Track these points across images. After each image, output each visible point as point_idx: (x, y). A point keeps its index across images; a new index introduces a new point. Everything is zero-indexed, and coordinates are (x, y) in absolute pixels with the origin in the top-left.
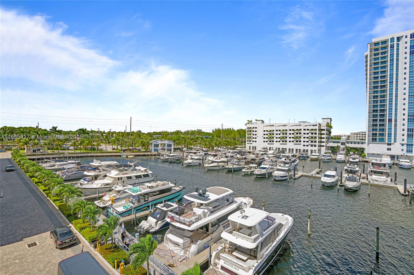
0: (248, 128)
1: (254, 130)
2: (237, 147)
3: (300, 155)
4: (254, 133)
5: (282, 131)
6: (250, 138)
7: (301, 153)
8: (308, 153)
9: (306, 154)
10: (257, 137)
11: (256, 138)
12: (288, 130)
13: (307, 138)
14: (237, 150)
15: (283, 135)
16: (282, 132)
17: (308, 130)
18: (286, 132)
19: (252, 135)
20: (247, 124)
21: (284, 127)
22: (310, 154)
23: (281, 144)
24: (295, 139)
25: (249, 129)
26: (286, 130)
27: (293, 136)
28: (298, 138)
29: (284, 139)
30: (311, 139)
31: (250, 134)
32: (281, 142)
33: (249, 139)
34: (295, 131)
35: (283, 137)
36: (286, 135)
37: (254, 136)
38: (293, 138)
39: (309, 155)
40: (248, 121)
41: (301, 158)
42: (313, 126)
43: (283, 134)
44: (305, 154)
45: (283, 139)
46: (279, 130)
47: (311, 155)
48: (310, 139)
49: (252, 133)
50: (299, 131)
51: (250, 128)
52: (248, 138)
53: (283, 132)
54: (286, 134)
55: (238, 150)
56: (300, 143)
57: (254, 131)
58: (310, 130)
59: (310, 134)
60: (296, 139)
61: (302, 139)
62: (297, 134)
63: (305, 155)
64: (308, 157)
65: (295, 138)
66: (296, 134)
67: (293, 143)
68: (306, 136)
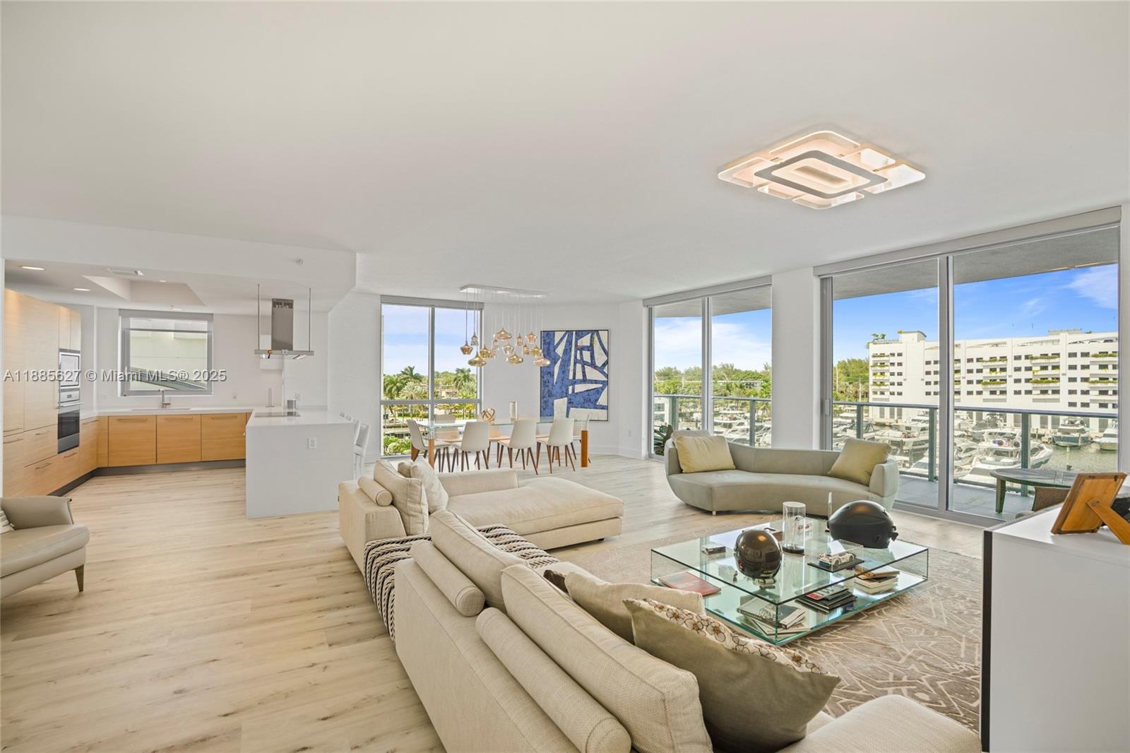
0: (874, 356)
1: (896, 359)
2: (841, 411)
3: (1059, 434)
4: (896, 369)
5: (986, 362)
6: (882, 383)
7: (1061, 427)
8: (1086, 429)
9: (1082, 431)
10: (905, 380)
11: (900, 384)
12: (1010, 358)
13: (1085, 380)
14: (841, 417)
15: (993, 374)
16: (990, 364)
17: (1085, 355)
18: (1001, 363)
19: (887, 374)
20: (871, 345)
21: (995, 348)
22: (1097, 429)
23: (985, 400)
24: (1036, 385)
25: (878, 359)
26: (1004, 358)
27: (1029, 375)
28: (1049, 382)
29: (998, 384)
30: (1099, 385)
31: (882, 374)
32: (986, 395)
33: (880, 385)
34: (1034, 361)
35: (993, 381)
36: (1003, 374)
37: (896, 379)
38: (1027, 381)
39: (1093, 436)
40: (874, 335)
41: (1062, 443)
42: (1106, 341)
43: (993, 370)
44: (1078, 431)
45: (995, 386)
46: (979, 360)
47: (1102, 434)
48: (1093, 382)
49: (888, 371)
50: (1052, 361)
51: (882, 355)
52: (875, 383)
53: (993, 364)
54: (1003, 370)
55: (847, 418)
56: (1056, 396)
57: (892, 364)
58: (1095, 356)
59: (1095, 369)
60: (1040, 385)
61: (1064, 385)
62: (1044, 368)
63: (1076, 435)
64: (1088, 441)
65: (1037, 382)
66: (1039, 368)
67: (1028, 396)
68: (1079, 373)
